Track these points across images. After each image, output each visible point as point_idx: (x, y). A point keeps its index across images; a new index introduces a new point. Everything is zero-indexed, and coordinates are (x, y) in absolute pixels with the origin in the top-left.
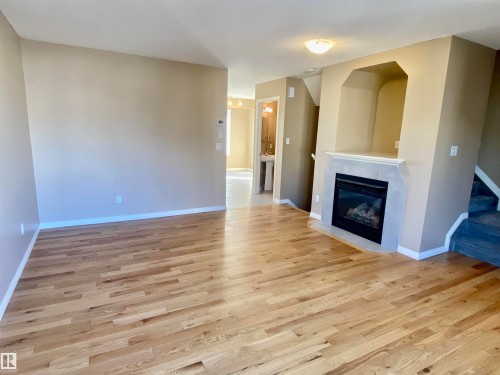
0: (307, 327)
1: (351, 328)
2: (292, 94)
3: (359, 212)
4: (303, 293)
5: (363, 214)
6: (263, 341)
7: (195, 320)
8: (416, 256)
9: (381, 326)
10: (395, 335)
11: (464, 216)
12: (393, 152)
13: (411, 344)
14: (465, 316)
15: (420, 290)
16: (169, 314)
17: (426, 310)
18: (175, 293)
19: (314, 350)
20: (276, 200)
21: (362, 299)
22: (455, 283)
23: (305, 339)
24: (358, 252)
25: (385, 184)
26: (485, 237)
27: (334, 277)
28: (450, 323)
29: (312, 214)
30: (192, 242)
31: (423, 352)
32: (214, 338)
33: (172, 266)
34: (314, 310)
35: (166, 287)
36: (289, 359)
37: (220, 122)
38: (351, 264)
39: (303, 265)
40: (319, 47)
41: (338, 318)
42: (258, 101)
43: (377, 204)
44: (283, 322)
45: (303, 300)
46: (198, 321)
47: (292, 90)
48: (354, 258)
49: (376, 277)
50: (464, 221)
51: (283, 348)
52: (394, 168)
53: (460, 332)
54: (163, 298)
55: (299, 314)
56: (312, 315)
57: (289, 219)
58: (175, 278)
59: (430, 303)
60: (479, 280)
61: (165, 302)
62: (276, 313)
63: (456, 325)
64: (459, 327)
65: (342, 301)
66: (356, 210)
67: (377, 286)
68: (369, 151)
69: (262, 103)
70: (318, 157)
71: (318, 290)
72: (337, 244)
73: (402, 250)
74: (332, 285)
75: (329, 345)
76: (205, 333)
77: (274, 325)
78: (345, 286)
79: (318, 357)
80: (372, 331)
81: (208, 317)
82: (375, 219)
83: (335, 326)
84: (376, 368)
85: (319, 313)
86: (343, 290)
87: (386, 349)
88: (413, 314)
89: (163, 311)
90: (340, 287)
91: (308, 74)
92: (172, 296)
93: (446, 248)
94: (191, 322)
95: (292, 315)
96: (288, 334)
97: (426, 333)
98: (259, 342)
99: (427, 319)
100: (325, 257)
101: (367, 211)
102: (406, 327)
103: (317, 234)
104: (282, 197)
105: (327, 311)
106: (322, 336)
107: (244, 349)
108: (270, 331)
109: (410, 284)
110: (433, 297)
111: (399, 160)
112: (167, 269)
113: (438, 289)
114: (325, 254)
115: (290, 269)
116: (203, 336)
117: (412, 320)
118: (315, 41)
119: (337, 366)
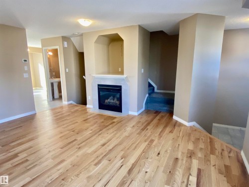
0: (111, 156)
1: (128, 149)
2: (66, 45)
3: (110, 101)
4: (102, 142)
5: (112, 101)
6: (95, 170)
7: (53, 176)
8: (136, 114)
9: (138, 144)
10: (144, 145)
11: (147, 95)
12: (122, 73)
13: (150, 147)
14: (160, 131)
15: (143, 126)
16: (33, 179)
17: (148, 132)
18: (30, 167)
19: (119, 164)
20: (65, 102)
21: (126, 136)
22: (152, 120)
23: (113, 161)
24: (115, 118)
25: (120, 87)
26: (156, 102)
27: (111, 131)
28: (157, 135)
29: (88, 106)
30: (24, 136)
31: (155, 148)
32: (70, 180)
33: (18, 153)
34: (110, 147)
35: (22, 166)
36: (111, 172)
37: (26, 61)
38: (115, 123)
39: (95, 130)
40: (85, 23)
41: (121, 147)
42: (44, 48)
43: (118, 96)
44: (100, 158)
45: (103, 145)
46: (55, 176)
47: (66, 43)
48: (115, 120)
49: (127, 126)
50: (148, 97)
51: (106, 169)
52: (123, 79)
53: (161, 137)
54: (23, 173)
55: (105, 152)
56: (111, 150)
57: (77, 110)
58: (25, 159)
59: (148, 130)
60: (158, 117)
61: (26, 174)
62: (95, 156)
63: (159, 135)
64: (160, 135)
65: (119, 140)
66: (109, 100)
67: (129, 129)
68: (109, 73)
69: (47, 50)
70: (87, 78)
71: (107, 139)
72: (105, 117)
73: (131, 113)
74: (112, 134)
75: (123, 159)
76: (63, 180)
77: (96, 161)
78: (117, 133)
79: (122, 166)
80: (136, 147)
81: (60, 171)
82: (118, 103)
83: (122, 150)
84: (144, 160)
85: (113, 148)
86: (118, 135)
87: (143, 152)
88: (145, 136)
89: (28, 179)
90: (116, 134)
91: (74, 35)
92: (29, 170)
93: (144, 109)
94: (50, 178)
95: (102, 154)
96: (105, 162)
97: (152, 141)
98: (94, 171)
99: (150, 136)
100: (103, 124)
101: (114, 100)
102: (145, 141)
103: (95, 115)
104: (68, 100)
105: (115, 146)
106: (119, 157)
107: (89, 178)
108: (96, 165)
109: (139, 125)
110: (148, 127)
111: (125, 76)
112: (16, 156)
113: (148, 124)
114: (103, 122)
115: (90, 133)
116: (63, 182)
117: (146, 138)
118: (84, 19)
119: (131, 166)
